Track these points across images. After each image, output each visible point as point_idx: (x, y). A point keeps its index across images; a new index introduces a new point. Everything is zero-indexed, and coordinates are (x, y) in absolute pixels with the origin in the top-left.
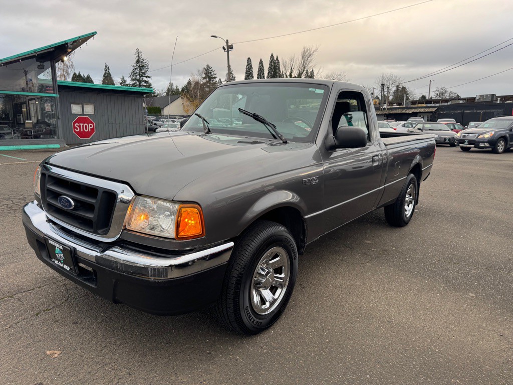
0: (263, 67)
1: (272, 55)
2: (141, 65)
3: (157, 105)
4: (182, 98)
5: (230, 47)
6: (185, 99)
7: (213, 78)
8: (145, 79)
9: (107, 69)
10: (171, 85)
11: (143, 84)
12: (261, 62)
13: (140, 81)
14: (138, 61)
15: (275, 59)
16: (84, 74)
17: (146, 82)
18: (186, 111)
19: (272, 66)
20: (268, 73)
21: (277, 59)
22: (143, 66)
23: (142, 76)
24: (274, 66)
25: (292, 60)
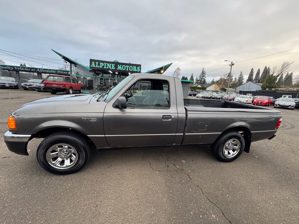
0: (260, 72)
1: (266, 67)
2: (203, 73)
3: (205, 87)
4: (215, 84)
5: (233, 64)
6: (216, 85)
7: (231, 77)
8: (204, 78)
9: (192, 75)
10: (213, 80)
11: (203, 79)
12: (259, 70)
13: (202, 79)
14: (202, 72)
15: (267, 68)
16: (185, 77)
17: (204, 79)
18: (216, 89)
19: (265, 71)
20: (262, 75)
21: (269, 68)
22: (204, 73)
23: (203, 77)
24: (266, 71)
25: (275, 68)
